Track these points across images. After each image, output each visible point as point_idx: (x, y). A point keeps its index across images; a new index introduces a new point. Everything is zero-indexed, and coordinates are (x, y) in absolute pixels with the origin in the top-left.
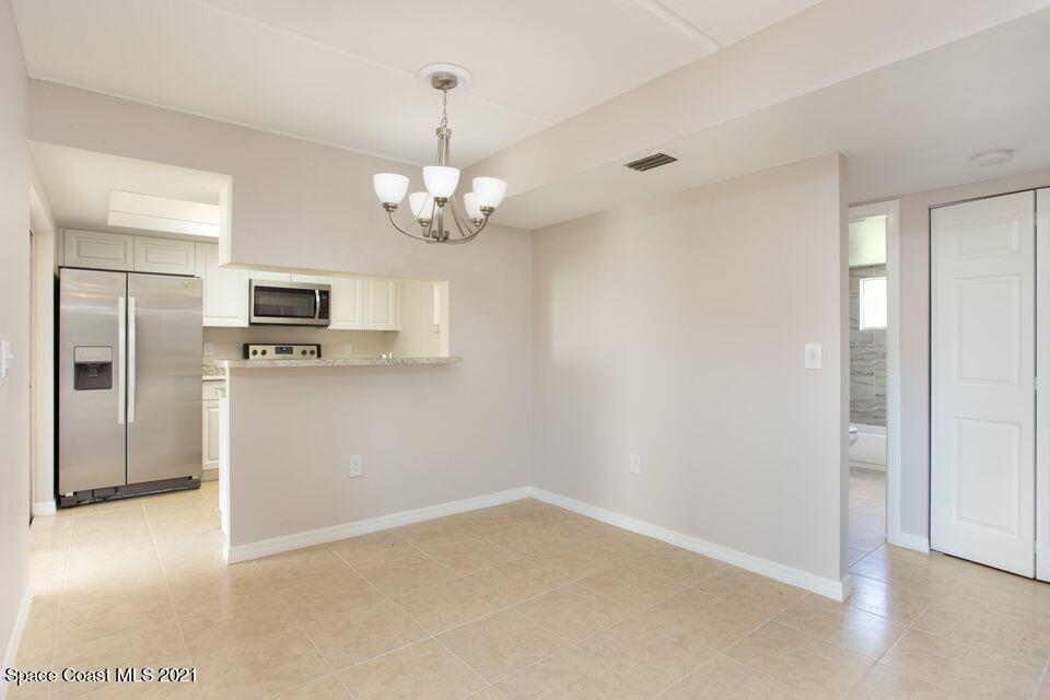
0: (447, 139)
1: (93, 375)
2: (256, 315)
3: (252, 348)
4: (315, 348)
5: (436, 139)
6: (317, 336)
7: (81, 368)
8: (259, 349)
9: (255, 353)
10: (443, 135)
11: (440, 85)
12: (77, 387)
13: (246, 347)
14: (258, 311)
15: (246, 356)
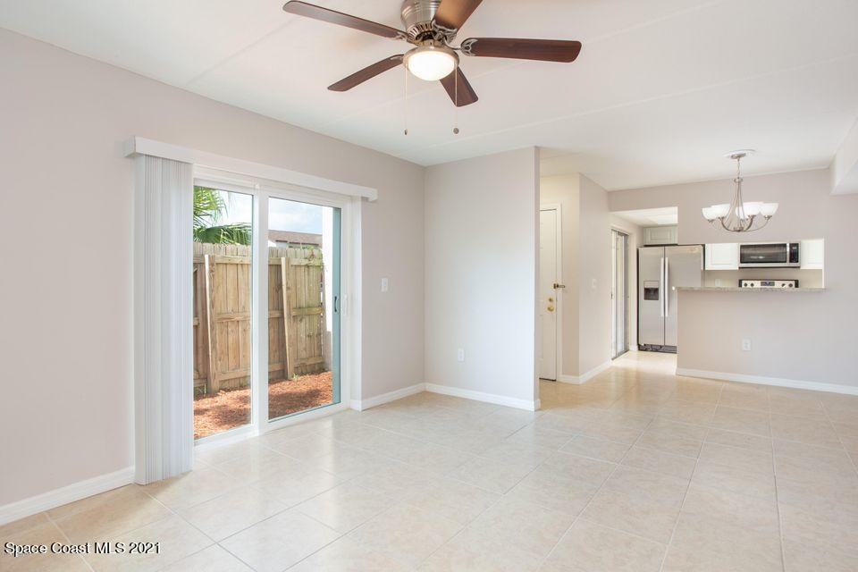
1: (651, 293)
2: (741, 262)
3: (744, 282)
4: (793, 283)
6: (795, 275)
7: (647, 290)
8: (749, 283)
9: (746, 285)
12: (646, 298)
13: (740, 281)
14: (743, 259)
15: (740, 286)
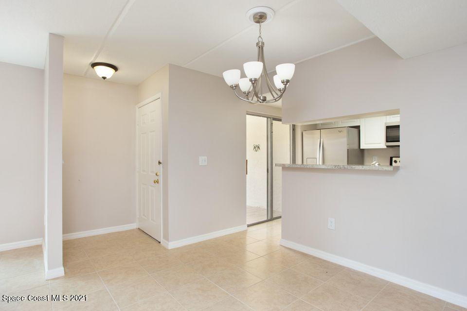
0: (262, 48)
2: (387, 141)
3: (394, 159)
5: (257, 49)
8: (397, 160)
10: (261, 47)
11: (257, 20)
13: (391, 158)
15: (391, 163)
